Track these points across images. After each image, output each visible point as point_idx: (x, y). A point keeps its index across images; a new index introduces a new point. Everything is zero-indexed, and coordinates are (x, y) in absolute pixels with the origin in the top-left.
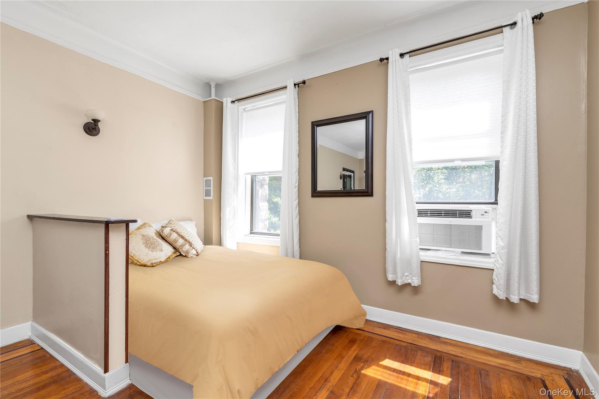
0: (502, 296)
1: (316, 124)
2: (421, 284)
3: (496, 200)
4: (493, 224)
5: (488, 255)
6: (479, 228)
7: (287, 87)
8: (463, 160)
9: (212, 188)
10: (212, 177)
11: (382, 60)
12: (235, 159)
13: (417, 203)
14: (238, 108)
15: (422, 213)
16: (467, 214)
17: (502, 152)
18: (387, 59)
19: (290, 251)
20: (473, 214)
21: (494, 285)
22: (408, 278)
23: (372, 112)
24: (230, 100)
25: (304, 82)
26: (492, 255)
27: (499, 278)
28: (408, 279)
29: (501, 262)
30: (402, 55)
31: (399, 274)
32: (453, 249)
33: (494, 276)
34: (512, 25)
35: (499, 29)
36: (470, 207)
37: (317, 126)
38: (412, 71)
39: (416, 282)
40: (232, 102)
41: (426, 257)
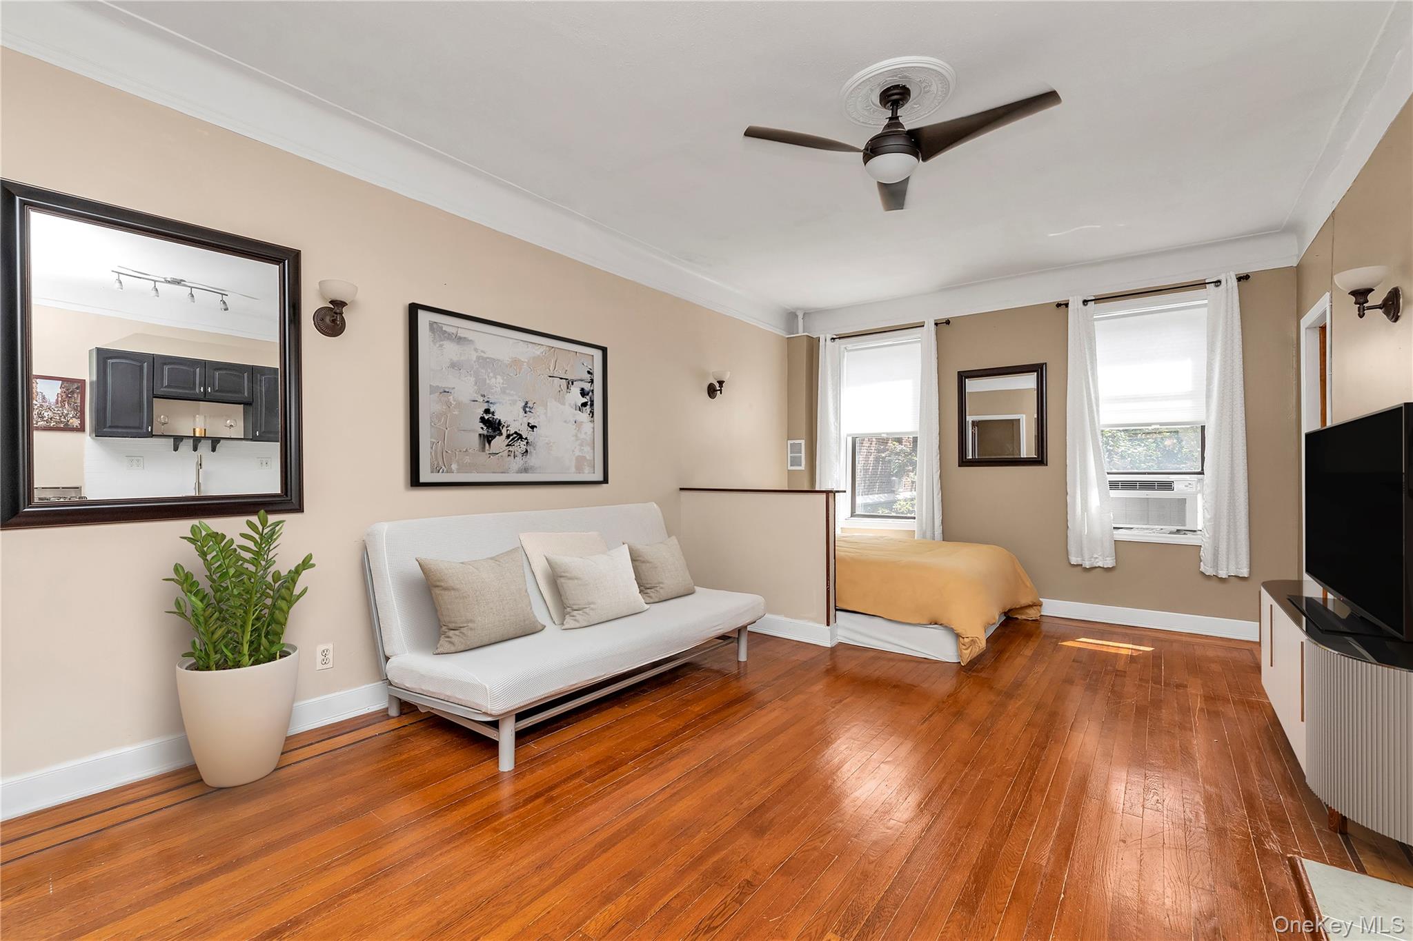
0: (1209, 571)
1: (963, 376)
2: (1115, 565)
3: (1203, 470)
4: (1199, 497)
5: (1195, 531)
6: (1183, 501)
7: (923, 326)
8: (1161, 424)
9: (803, 455)
10: (804, 441)
11: (1059, 305)
12: (837, 415)
13: (1108, 473)
14: (839, 347)
15: (1114, 485)
16: (1168, 486)
17: (1208, 417)
18: (1067, 305)
19: (929, 534)
20: (1175, 486)
21: (1202, 563)
22: (1097, 560)
23: (1046, 363)
24: (829, 337)
25: (948, 322)
26: (1199, 532)
27: (1206, 554)
28: (1098, 562)
29: (1207, 535)
30: (1085, 302)
31: (1086, 556)
32: (1151, 527)
33: (1202, 553)
34: (1218, 283)
35: (1202, 284)
36: (1172, 478)
37: (966, 378)
38: (1096, 320)
39: (1109, 563)
40: (832, 339)
41: (1122, 535)
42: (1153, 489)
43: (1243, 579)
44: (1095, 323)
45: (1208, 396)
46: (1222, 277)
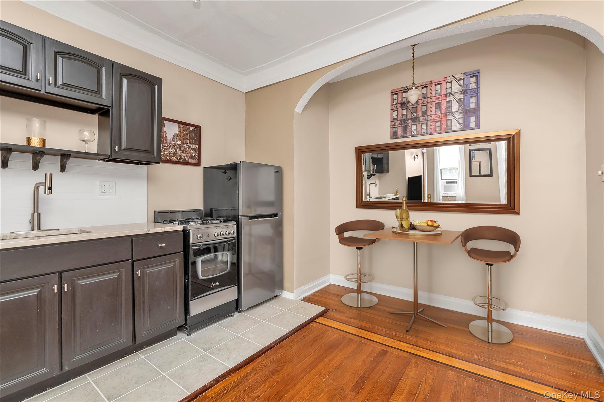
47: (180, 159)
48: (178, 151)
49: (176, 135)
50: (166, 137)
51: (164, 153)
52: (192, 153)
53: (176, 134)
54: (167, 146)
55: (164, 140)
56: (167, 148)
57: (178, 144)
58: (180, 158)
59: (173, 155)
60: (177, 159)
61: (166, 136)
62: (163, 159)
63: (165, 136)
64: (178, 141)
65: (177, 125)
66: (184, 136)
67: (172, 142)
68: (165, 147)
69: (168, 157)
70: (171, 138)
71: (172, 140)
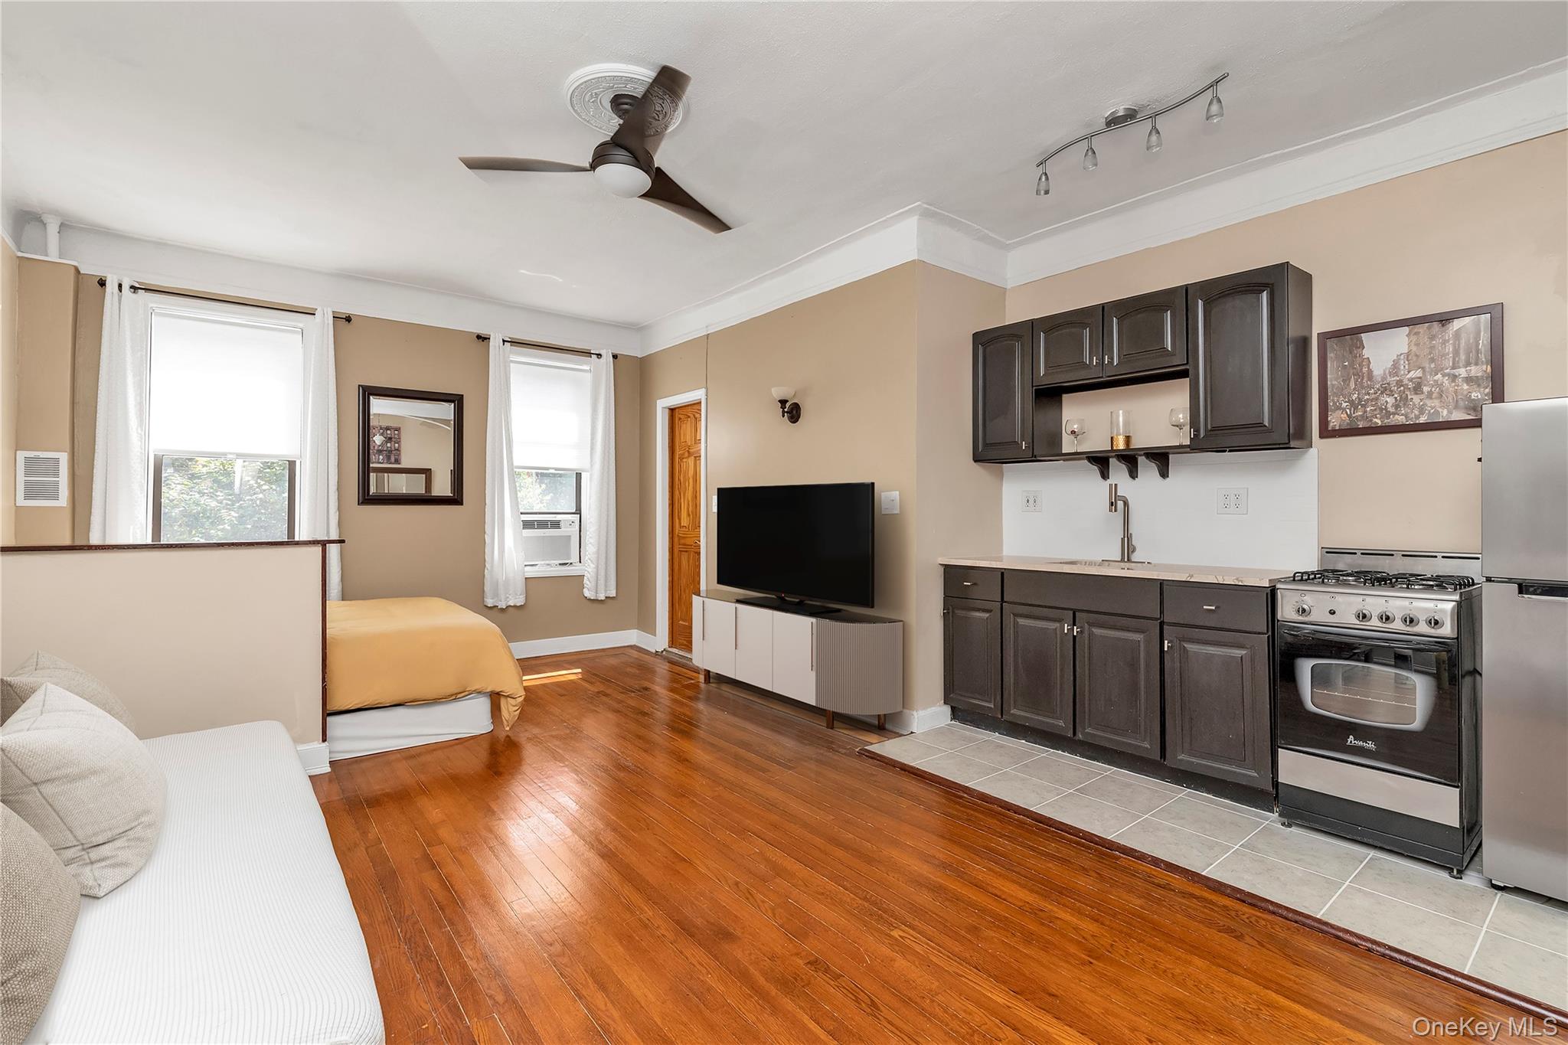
0: (591, 595)
1: (368, 392)
2: (525, 602)
3: (580, 510)
7: (317, 313)
8: (556, 469)
9: (63, 480)
10: (65, 454)
11: (479, 337)
13: (521, 513)
15: (528, 525)
16: (556, 525)
17: (583, 464)
18: (488, 339)
20: (562, 524)
21: (585, 589)
22: (510, 600)
23: (462, 396)
24: (126, 283)
25: (349, 318)
27: (588, 581)
30: (503, 341)
31: (500, 597)
32: (549, 562)
33: (585, 581)
34: (599, 356)
35: (589, 354)
36: (559, 517)
37: (370, 394)
38: (512, 361)
39: (520, 600)
40: (132, 287)
41: (531, 572)
42: (547, 528)
43: (613, 598)
44: (512, 364)
45: (592, 448)
46: (602, 352)
47: (1417, 417)
48: (1409, 397)
49: (1402, 357)
50: (1370, 372)
51: (1365, 412)
52: (1465, 393)
53: (1401, 354)
54: (1372, 391)
55: (1362, 380)
56: (1373, 396)
57: (1411, 380)
58: (1417, 413)
59: (1392, 410)
60: (1406, 417)
61: (1369, 367)
62: (1361, 426)
63: (1365, 370)
64: (1409, 372)
65: (1406, 330)
66: (1430, 353)
67: (1389, 379)
68: (1367, 397)
69: (1377, 418)
70: (1384, 371)
71: (1390, 372)
